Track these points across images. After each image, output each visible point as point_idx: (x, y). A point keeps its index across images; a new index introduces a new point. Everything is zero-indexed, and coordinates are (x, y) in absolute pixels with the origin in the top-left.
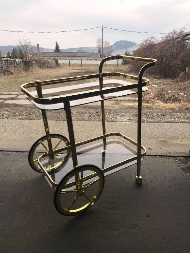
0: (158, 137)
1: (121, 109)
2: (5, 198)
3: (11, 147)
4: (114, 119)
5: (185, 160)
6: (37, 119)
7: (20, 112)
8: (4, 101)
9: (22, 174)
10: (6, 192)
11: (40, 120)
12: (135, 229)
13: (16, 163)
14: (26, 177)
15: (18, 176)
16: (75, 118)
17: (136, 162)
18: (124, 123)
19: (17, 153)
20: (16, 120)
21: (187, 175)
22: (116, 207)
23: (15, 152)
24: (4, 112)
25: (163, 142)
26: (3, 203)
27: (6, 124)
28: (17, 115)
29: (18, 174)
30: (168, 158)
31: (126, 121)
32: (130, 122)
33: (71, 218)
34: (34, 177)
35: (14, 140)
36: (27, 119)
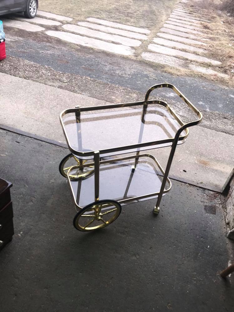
0: (201, 155)
1: (188, 76)
5: (213, 196)
6: (78, 92)
8: (45, 31)
9: (52, 174)
11: (81, 94)
12: (136, 256)
14: (55, 180)
15: (48, 176)
16: (120, 99)
19: (51, 146)
21: (206, 215)
22: (126, 232)
25: (203, 163)
26: (33, 202)
27: (44, 94)
30: (198, 189)
36: (67, 89)
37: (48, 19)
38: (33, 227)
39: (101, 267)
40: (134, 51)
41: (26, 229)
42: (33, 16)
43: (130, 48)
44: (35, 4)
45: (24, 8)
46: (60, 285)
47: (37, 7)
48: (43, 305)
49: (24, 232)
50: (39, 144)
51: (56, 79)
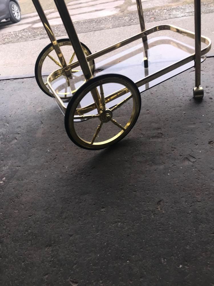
2: (18, 134)
3: (27, 73)
4: (167, 15)
6: (62, 35)
7: (41, 30)
8: (31, 26)
9: (38, 103)
10: (20, 127)
12: (189, 160)
13: (32, 91)
14: (42, 107)
15: (34, 107)
17: (194, 65)
18: (182, 18)
20: (37, 40)
22: (161, 133)
23: (31, 78)
24: (23, 34)
26: (17, 140)
28: (38, 35)
29: (34, 103)
31: (185, 16)
32: (190, 16)
33: (98, 152)
34: (53, 106)
35: (32, 65)
37: (33, 17)
38: (19, 167)
39: (135, 191)
40: (119, 9)
41: (10, 173)
42: (19, 20)
43: (114, 8)
44: (17, 7)
45: (8, 14)
46: (71, 236)
47: (20, 11)
48: (47, 276)
49: (6, 177)
50: (19, 82)
51: (37, 35)
